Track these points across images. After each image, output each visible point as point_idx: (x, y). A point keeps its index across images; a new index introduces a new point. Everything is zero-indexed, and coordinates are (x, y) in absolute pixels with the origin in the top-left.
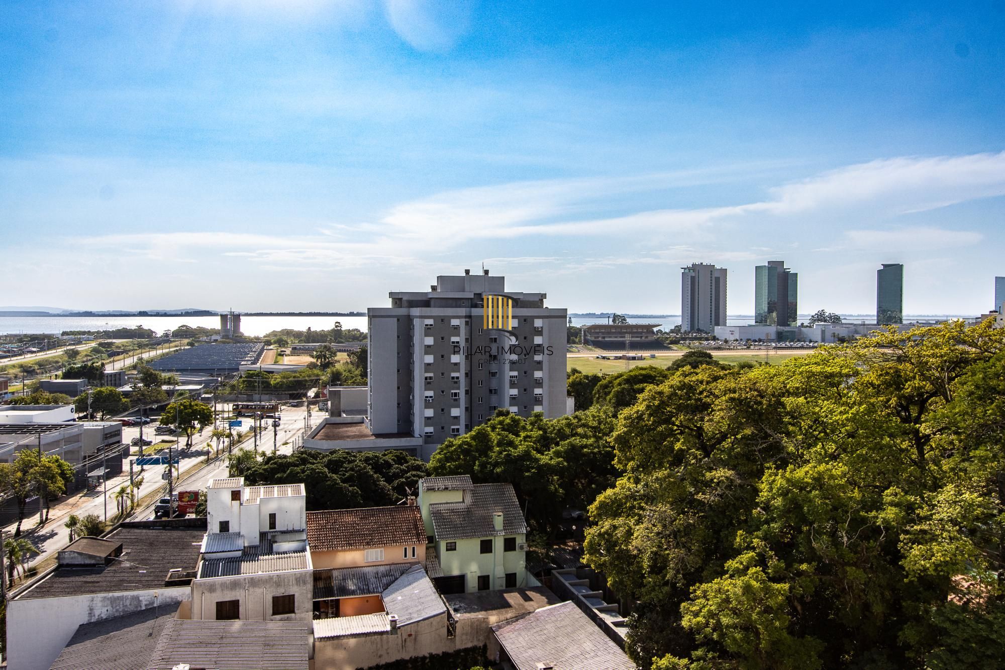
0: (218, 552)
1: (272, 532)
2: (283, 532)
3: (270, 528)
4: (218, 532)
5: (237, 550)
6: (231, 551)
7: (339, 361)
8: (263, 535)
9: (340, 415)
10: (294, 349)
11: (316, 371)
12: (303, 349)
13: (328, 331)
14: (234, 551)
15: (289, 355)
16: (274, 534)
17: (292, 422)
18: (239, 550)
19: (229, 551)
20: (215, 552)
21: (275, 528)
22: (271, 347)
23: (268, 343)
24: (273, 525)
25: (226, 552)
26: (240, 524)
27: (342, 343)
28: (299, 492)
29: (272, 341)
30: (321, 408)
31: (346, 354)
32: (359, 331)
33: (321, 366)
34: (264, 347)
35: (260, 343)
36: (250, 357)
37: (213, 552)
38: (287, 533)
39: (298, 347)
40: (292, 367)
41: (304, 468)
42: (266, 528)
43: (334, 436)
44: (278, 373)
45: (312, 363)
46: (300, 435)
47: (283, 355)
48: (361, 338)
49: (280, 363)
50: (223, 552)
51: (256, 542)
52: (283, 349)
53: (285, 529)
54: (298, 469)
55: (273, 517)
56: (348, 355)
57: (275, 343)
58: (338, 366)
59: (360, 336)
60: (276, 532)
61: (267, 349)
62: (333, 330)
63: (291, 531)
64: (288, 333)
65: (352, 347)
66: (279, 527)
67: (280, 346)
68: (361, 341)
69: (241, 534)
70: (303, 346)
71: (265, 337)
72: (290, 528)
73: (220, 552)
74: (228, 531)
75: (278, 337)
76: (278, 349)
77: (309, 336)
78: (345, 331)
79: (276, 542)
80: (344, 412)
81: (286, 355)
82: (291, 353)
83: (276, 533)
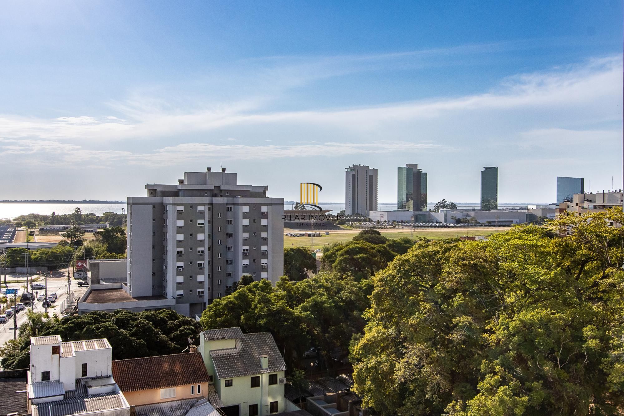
0: (44, 397)
1: (85, 379)
2: (93, 379)
3: (83, 376)
4: (41, 381)
5: (60, 395)
6: (55, 396)
7: (86, 240)
8: (78, 381)
9: (99, 283)
10: (42, 230)
11: (68, 248)
12: (49, 230)
13: (70, 215)
14: (58, 395)
15: (38, 235)
16: (86, 380)
17: (57, 289)
18: (62, 395)
19: (53, 396)
20: (42, 398)
21: (86, 375)
22: (22, 228)
23: (19, 225)
24: (85, 373)
25: (51, 396)
26: (60, 373)
27: (82, 224)
28: (103, 345)
29: (22, 223)
30: (76, 277)
31: (92, 234)
32: (95, 215)
33: (71, 243)
34: (15, 228)
35: (12, 225)
36: (6, 237)
37: (39, 398)
38: (97, 379)
39: (45, 228)
40: (46, 244)
41: (98, 326)
42: (80, 376)
43: (100, 299)
44: (34, 249)
45: (62, 241)
46: (65, 299)
47: (33, 235)
48: (97, 221)
49: (31, 241)
50: (48, 397)
51: (73, 387)
52: (32, 230)
53: (94, 376)
54: (93, 327)
55: (85, 366)
56: (94, 234)
57: (25, 225)
58: (85, 244)
59: (97, 219)
60: (87, 378)
61: (18, 230)
62: (74, 215)
63: (100, 377)
64: (36, 217)
65: (91, 228)
66: (90, 374)
67: (29, 228)
68: (97, 223)
69: (61, 381)
70: (49, 227)
71: (14, 220)
72: (99, 375)
73: (46, 397)
74: (49, 379)
75: (27, 220)
76: (27, 230)
77: (53, 219)
78: (84, 215)
79: (90, 387)
80: (102, 280)
81: (36, 235)
82: (40, 233)
83: (88, 380)
